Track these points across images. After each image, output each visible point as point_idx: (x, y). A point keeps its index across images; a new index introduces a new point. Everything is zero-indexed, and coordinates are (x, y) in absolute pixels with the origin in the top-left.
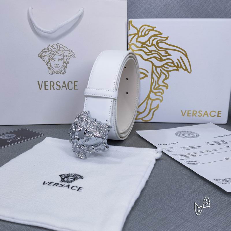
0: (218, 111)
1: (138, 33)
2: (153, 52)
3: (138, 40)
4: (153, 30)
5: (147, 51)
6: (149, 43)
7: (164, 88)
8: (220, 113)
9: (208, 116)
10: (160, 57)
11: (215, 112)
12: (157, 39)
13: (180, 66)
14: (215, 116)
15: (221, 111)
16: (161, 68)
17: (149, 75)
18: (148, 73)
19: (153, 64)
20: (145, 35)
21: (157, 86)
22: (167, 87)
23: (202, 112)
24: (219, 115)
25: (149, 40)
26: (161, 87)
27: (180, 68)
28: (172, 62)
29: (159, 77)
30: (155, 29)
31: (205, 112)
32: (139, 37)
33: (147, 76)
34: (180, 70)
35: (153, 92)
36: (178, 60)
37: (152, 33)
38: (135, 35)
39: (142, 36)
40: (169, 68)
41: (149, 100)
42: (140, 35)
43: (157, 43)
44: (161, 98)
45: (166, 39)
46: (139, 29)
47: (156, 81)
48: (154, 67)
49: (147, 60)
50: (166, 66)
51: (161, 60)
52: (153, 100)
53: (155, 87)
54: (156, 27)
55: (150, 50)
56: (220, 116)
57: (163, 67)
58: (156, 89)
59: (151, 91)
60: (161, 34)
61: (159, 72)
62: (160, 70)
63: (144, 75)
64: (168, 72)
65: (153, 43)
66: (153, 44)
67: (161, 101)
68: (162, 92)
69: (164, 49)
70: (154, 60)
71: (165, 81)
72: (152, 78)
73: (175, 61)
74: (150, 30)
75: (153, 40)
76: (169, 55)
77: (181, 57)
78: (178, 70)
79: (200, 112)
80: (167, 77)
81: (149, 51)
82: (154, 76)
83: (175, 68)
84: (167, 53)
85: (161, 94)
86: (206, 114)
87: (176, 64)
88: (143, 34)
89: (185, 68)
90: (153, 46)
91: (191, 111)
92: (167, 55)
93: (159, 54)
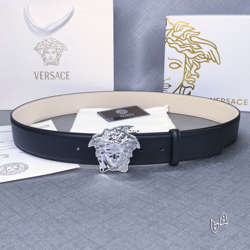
0: (245, 100)
1: (174, 29)
2: (186, 45)
3: (173, 35)
4: (187, 26)
5: (181, 44)
6: (183, 37)
7: (196, 77)
8: (246, 101)
9: (235, 104)
10: (193, 49)
11: (242, 100)
12: (190, 33)
13: (210, 58)
14: (241, 104)
15: (247, 100)
16: (193, 59)
17: (183, 65)
18: (182, 63)
19: (186, 56)
20: (180, 30)
21: (189, 75)
22: (198, 77)
23: (229, 99)
24: (246, 103)
25: (183, 35)
26: (193, 76)
27: (210, 59)
28: (203, 54)
29: (191, 67)
30: (188, 25)
31: (232, 101)
32: (174, 32)
33: (181, 66)
34: (211, 61)
35: (186, 81)
36: (208, 52)
37: (186, 29)
38: (171, 30)
39: (177, 31)
40: (200, 60)
41: (182, 87)
42: (175, 30)
43: (190, 38)
44: (193, 86)
45: (197, 34)
46: (174, 25)
47: (188, 71)
48: (187, 58)
49: (181, 52)
50: (197, 57)
51: (194, 52)
52: (185, 88)
53: (188, 76)
54: (189, 23)
55: (184, 43)
56: (247, 105)
57: (195, 59)
58: (189, 78)
59: (184, 79)
60: (194, 29)
61: (191, 63)
62: (193, 61)
63: (178, 66)
64: (199, 63)
65: (187, 37)
66: (186, 39)
67: (193, 89)
68: (194, 81)
69: (196, 43)
70: (186, 52)
71: (197, 71)
72: (185, 68)
73: (206, 53)
74: (184, 26)
75: (187, 35)
76: (201, 48)
77: (211, 50)
78: (208, 62)
79: (228, 100)
80: (199, 67)
81: (183, 45)
82: (187, 66)
83: (206, 60)
84: (199, 46)
85: (193, 83)
86: (233, 102)
87: (206, 56)
88: (178, 29)
89: (214, 60)
90: (187, 40)
91: (219, 99)
92: (199, 48)
93: (192, 47)
